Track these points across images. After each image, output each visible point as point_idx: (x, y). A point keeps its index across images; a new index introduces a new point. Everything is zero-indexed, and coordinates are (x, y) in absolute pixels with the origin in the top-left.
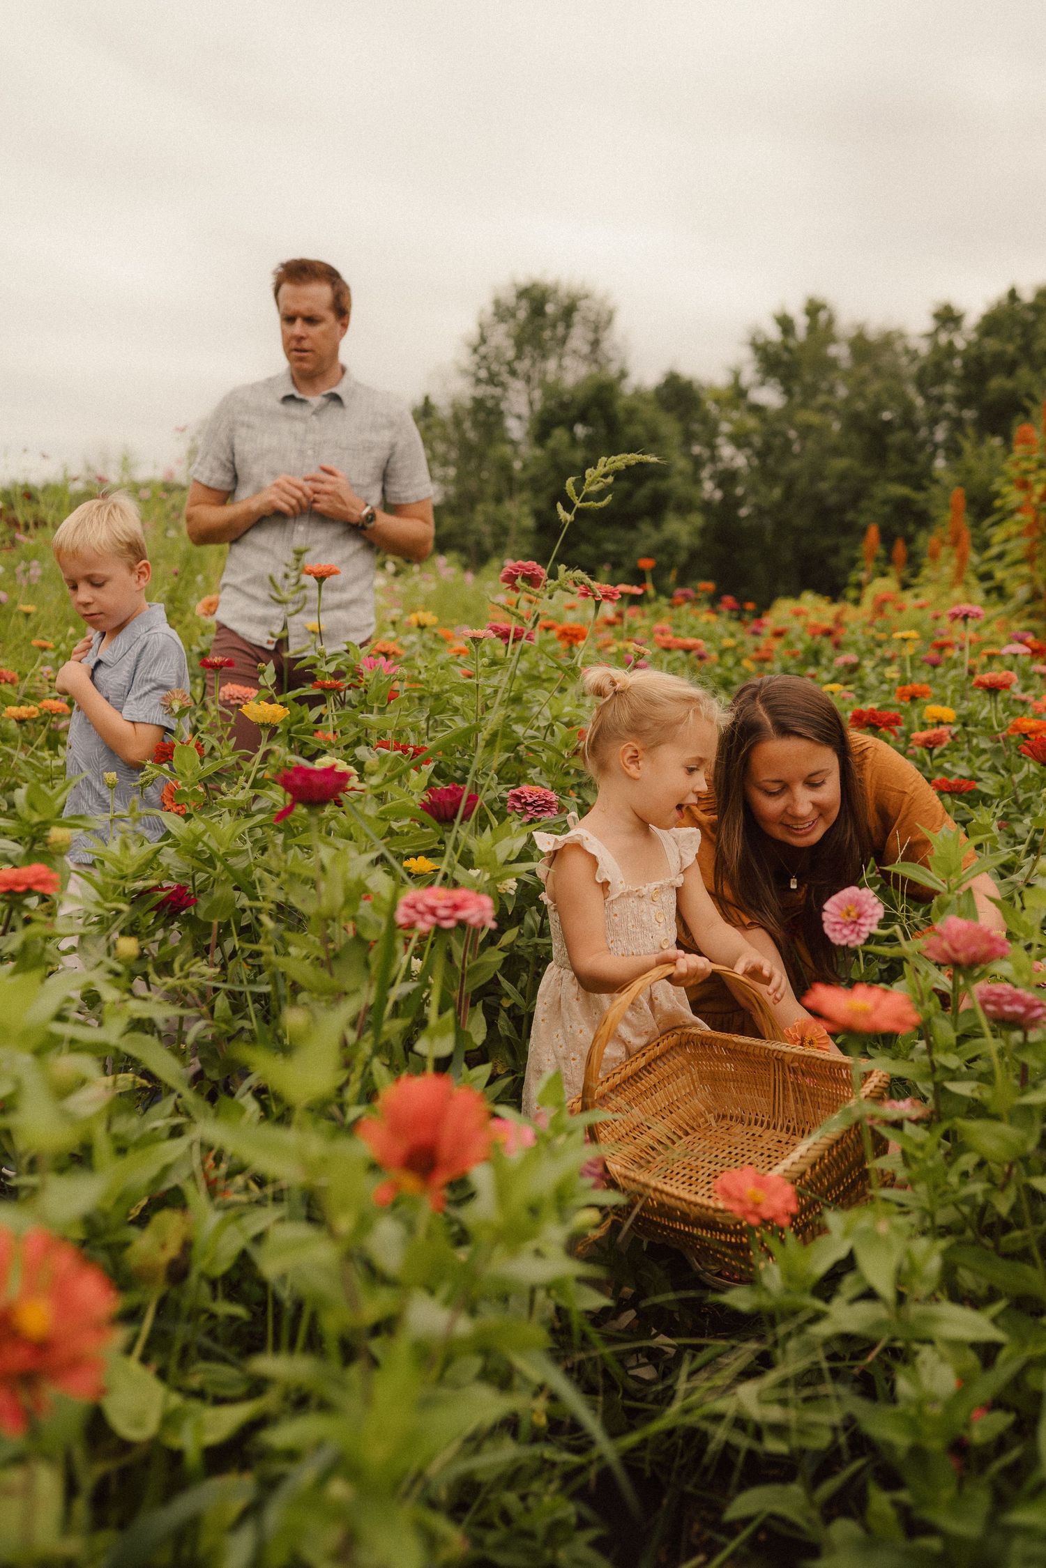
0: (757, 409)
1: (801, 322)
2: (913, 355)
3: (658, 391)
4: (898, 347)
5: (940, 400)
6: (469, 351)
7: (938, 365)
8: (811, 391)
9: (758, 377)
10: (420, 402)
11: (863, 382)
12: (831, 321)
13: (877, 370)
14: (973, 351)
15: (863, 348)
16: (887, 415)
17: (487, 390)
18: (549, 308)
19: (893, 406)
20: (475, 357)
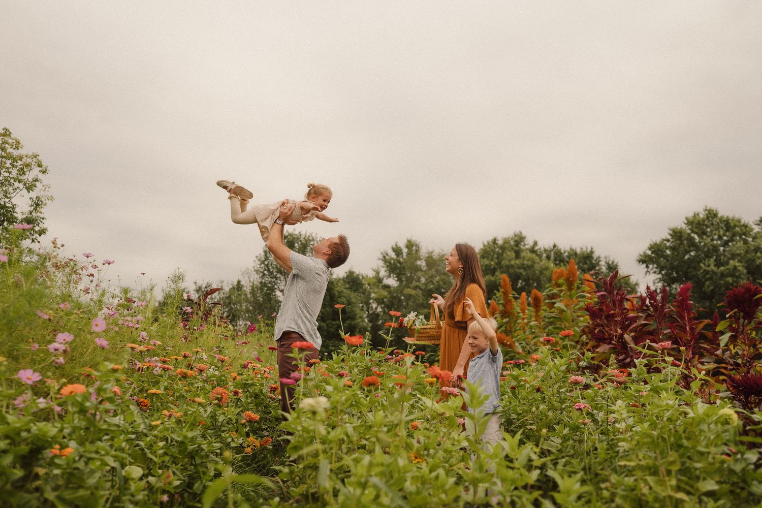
0: (387, 287)
1: (405, 250)
3: (344, 279)
6: (260, 263)
8: (410, 280)
9: (387, 274)
10: (235, 283)
11: (432, 277)
12: (417, 251)
13: (437, 271)
15: (431, 262)
17: (267, 279)
18: (296, 245)
19: (445, 287)
20: (263, 265)
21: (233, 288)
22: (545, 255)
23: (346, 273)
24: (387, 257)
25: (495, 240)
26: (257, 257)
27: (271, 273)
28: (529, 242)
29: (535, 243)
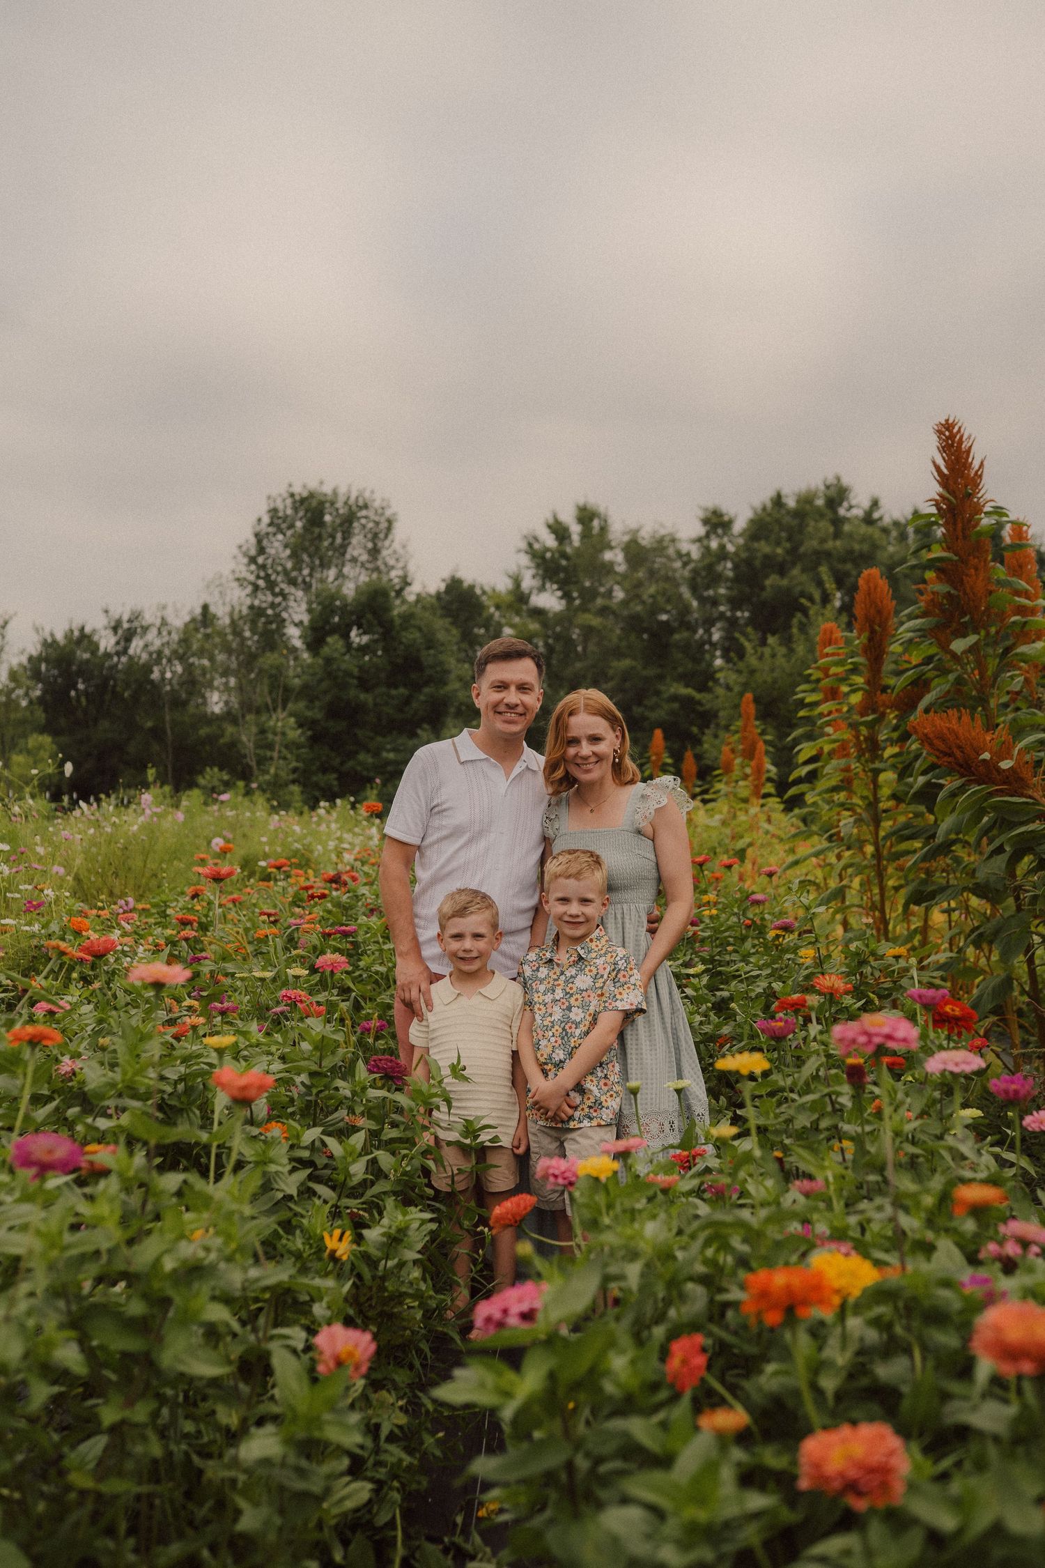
0: (538, 613)
1: (575, 529)
2: (685, 558)
3: (438, 596)
4: (671, 551)
5: (715, 602)
6: (245, 560)
7: (710, 568)
8: (589, 595)
9: (536, 583)
10: (198, 611)
11: (639, 584)
12: (604, 529)
13: (652, 573)
14: (744, 555)
15: (636, 553)
16: (664, 617)
17: (265, 598)
18: (327, 518)
19: (669, 608)
20: (253, 567)
21: (193, 620)
22: (894, 534)
23: (444, 580)
24: (536, 546)
25: (779, 496)
26: (240, 547)
27: (271, 585)
28: (859, 501)
29: (875, 504)
